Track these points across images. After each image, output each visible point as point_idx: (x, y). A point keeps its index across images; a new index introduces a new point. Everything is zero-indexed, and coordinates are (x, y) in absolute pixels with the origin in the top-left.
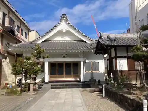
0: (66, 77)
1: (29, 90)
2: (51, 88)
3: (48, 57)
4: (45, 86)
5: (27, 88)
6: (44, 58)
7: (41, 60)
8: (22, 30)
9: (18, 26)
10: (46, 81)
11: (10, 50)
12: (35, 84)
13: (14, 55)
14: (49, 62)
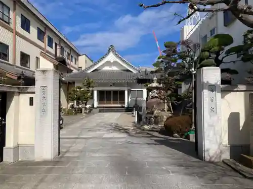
0: (113, 103)
1: (81, 112)
2: (100, 112)
3: (96, 86)
4: (94, 110)
5: (80, 111)
6: (93, 87)
7: (91, 89)
8: (72, 56)
9: (68, 53)
10: (95, 106)
11: (63, 79)
12: (86, 109)
13: (66, 83)
14: (97, 91)
